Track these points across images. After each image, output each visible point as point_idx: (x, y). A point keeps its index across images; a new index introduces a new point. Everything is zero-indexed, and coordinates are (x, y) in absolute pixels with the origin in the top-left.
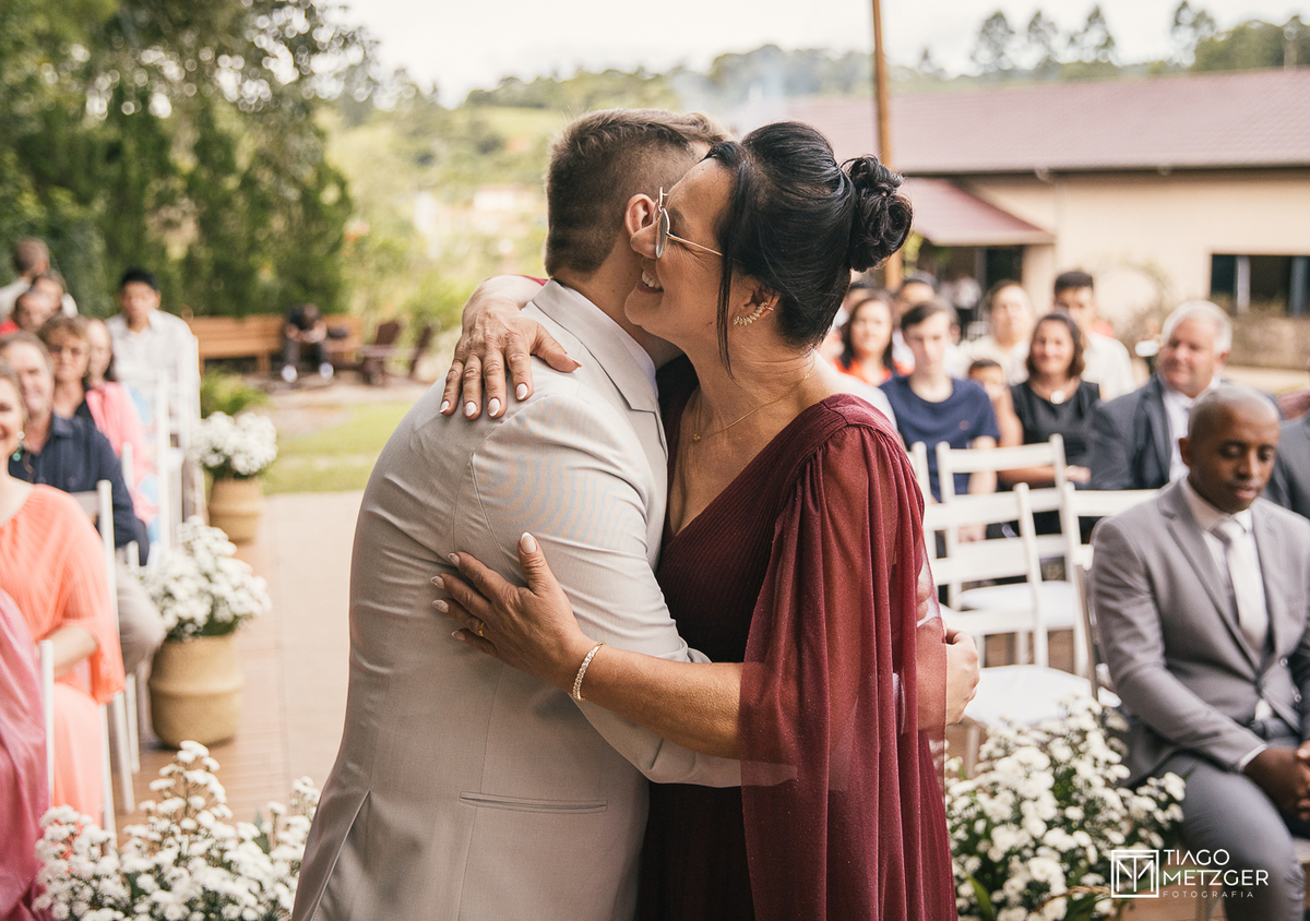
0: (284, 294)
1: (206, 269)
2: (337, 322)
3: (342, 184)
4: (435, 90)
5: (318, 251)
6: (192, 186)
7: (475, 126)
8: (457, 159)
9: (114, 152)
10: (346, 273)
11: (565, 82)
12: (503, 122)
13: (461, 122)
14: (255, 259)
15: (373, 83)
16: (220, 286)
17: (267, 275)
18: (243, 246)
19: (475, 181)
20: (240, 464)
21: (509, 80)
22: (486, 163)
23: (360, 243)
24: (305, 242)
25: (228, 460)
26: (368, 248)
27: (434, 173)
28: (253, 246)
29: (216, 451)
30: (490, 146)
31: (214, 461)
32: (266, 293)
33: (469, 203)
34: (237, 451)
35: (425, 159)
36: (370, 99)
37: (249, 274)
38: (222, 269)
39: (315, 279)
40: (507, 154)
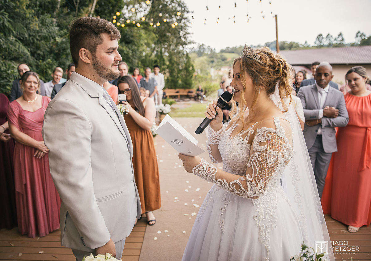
0: (183, 85)
1: (170, 81)
2: (191, 90)
3: (193, 67)
4: (215, 50)
5: (188, 78)
6: (168, 67)
7: (221, 56)
8: (218, 62)
9: (156, 61)
10: (193, 82)
11: (238, 48)
12: (227, 55)
13: (219, 55)
14: (178, 79)
15: (204, 49)
16: (173, 84)
17: (180, 82)
18: (176, 77)
19: (221, 66)
20: (164, 112)
21: (228, 48)
22: (223, 62)
23: (195, 77)
24: (186, 76)
25: (163, 111)
26: (197, 77)
27: (214, 64)
28: (178, 77)
29: (161, 110)
30: (224, 59)
31: (160, 111)
32: (180, 85)
33: (220, 70)
34: (164, 110)
35: (212, 62)
36: (203, 51)
37: (177, 82)
38: (173, 81)
39: (188, 83)
40: (227, 61)
